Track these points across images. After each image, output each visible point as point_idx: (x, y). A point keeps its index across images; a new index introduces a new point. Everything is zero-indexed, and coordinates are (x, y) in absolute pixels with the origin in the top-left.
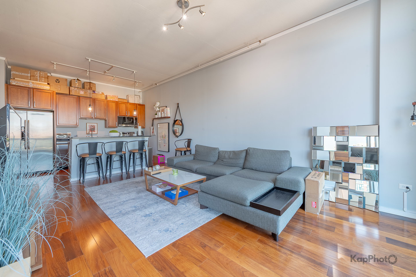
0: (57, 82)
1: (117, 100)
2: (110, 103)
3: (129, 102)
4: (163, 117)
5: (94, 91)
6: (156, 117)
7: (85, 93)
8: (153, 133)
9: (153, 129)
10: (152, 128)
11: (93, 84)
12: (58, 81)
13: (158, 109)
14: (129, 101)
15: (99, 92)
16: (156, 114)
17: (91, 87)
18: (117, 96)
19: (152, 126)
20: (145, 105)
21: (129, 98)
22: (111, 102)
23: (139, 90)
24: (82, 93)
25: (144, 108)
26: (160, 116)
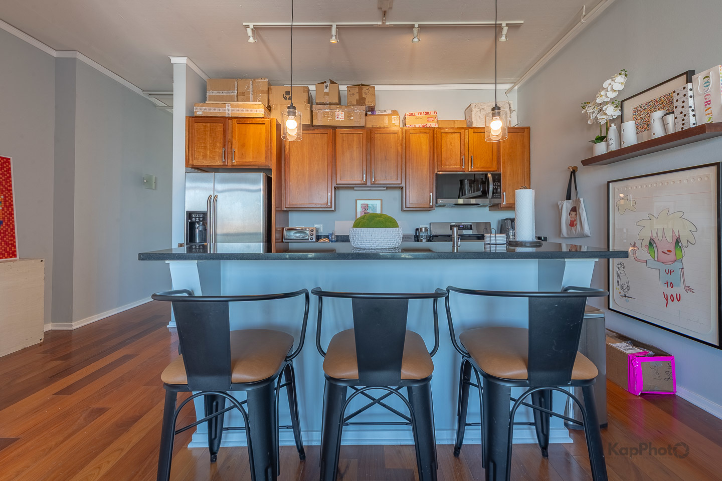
0: (286, 99)
1: (433, 126)
2: (414, 137)
3: (474, 126)
4: (671, 130)
5: (372, 109)
6: (601, 149)
7: (348, 115)
8: (572, 224)
9: (574, 209)
10: (566, 206)
11: (368, 88)
12: (288, 97)
13: (612, 112)
14: (472, 123)
15: (385, 111)
16: (601, 139)
17: (364, 96)
18: (433, 113)
19: (569, 197)
20: (529, 128)
21: (473, 113)
22: (418, 131)
23: (508, 86)
24: (340, 116)
25: (526, 140)
26: (614, 147)
